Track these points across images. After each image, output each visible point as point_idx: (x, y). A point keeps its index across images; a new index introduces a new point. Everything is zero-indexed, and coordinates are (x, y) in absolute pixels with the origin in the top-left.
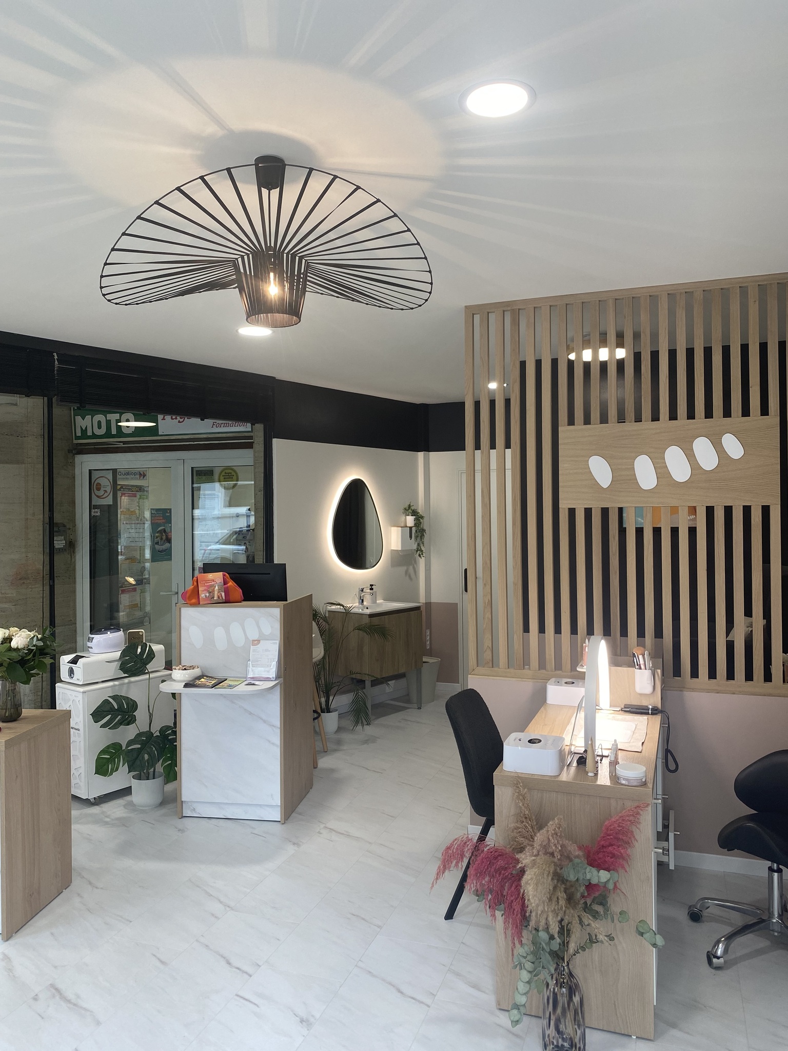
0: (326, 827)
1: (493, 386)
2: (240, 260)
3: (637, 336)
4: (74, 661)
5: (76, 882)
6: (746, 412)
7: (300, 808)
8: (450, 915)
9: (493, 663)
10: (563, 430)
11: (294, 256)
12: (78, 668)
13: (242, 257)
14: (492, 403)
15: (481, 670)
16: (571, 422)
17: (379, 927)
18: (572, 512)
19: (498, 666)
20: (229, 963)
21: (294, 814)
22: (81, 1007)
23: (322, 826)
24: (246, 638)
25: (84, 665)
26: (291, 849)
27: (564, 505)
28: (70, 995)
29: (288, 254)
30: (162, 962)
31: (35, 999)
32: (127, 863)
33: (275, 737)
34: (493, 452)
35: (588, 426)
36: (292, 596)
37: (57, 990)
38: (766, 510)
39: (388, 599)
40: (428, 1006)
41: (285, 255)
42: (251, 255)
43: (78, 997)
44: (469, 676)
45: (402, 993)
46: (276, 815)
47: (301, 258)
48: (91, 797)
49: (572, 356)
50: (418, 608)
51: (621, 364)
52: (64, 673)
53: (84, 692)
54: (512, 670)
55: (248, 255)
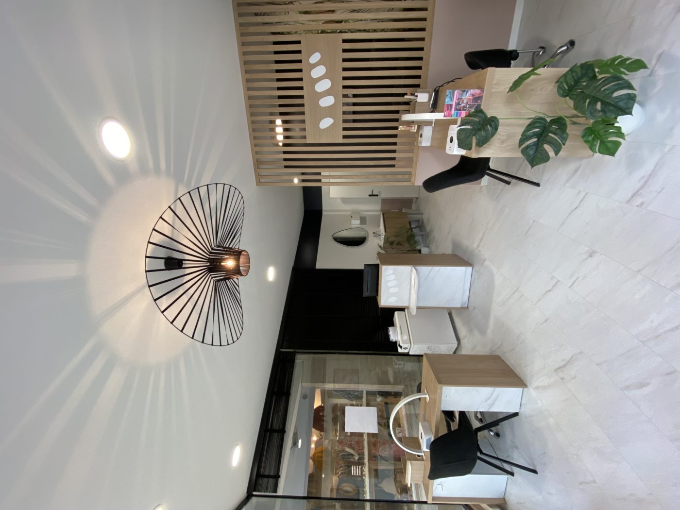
0: (477, 248)
1: (296, 181)
2: (215, 279)
3: (272, 114)
4: (401, 347)
5: (498, 353)
6: (299, 52)
7: (466, 259)
8: (538, 185)
9: (410, 174)
10: (308, 141)
11: (211, 253)
12: (404, 346)
13: (212, 278)
14: (304, 181)
15: (412, 180)
16: (305, 137)
17: (534, 221)
18: (345, 137)
19: (411, 172)
20: (550, 291)
21: (469, 262)
22: (570, 359)
23: (476, 250)
24: (394, 280)
25: (402, 343)
26: (487, 263)
27: (341, 141)
28: (563, 363)
29: (210, 256)
30: (546, 320)
31: (562, 379)
32: (489, 331)
33: (436, 269)
34: (323, 181)
35: (307, 129)
36: (378, 262)
37: (558, 369)
38: (345, 41)
39: (379, 226)
40: (587, 193)
41: (210, 257)
42: (211, 274)
43: (563, 360)
44: (415, 185)
45: (576, 208)
46: (469, 269)
47: (212, 249)
48: (456, 343)
49: (281, 144)
50: (383, 214)
51: (284, 122)
52: (406, 351)
53: (414, 344)
54: (413, 166)
55: (211, 275)
